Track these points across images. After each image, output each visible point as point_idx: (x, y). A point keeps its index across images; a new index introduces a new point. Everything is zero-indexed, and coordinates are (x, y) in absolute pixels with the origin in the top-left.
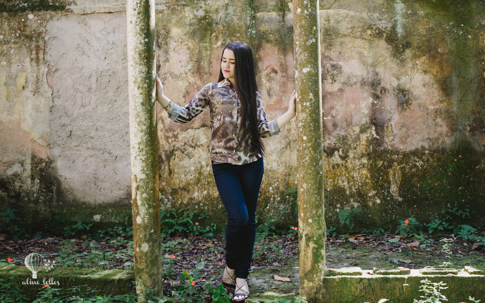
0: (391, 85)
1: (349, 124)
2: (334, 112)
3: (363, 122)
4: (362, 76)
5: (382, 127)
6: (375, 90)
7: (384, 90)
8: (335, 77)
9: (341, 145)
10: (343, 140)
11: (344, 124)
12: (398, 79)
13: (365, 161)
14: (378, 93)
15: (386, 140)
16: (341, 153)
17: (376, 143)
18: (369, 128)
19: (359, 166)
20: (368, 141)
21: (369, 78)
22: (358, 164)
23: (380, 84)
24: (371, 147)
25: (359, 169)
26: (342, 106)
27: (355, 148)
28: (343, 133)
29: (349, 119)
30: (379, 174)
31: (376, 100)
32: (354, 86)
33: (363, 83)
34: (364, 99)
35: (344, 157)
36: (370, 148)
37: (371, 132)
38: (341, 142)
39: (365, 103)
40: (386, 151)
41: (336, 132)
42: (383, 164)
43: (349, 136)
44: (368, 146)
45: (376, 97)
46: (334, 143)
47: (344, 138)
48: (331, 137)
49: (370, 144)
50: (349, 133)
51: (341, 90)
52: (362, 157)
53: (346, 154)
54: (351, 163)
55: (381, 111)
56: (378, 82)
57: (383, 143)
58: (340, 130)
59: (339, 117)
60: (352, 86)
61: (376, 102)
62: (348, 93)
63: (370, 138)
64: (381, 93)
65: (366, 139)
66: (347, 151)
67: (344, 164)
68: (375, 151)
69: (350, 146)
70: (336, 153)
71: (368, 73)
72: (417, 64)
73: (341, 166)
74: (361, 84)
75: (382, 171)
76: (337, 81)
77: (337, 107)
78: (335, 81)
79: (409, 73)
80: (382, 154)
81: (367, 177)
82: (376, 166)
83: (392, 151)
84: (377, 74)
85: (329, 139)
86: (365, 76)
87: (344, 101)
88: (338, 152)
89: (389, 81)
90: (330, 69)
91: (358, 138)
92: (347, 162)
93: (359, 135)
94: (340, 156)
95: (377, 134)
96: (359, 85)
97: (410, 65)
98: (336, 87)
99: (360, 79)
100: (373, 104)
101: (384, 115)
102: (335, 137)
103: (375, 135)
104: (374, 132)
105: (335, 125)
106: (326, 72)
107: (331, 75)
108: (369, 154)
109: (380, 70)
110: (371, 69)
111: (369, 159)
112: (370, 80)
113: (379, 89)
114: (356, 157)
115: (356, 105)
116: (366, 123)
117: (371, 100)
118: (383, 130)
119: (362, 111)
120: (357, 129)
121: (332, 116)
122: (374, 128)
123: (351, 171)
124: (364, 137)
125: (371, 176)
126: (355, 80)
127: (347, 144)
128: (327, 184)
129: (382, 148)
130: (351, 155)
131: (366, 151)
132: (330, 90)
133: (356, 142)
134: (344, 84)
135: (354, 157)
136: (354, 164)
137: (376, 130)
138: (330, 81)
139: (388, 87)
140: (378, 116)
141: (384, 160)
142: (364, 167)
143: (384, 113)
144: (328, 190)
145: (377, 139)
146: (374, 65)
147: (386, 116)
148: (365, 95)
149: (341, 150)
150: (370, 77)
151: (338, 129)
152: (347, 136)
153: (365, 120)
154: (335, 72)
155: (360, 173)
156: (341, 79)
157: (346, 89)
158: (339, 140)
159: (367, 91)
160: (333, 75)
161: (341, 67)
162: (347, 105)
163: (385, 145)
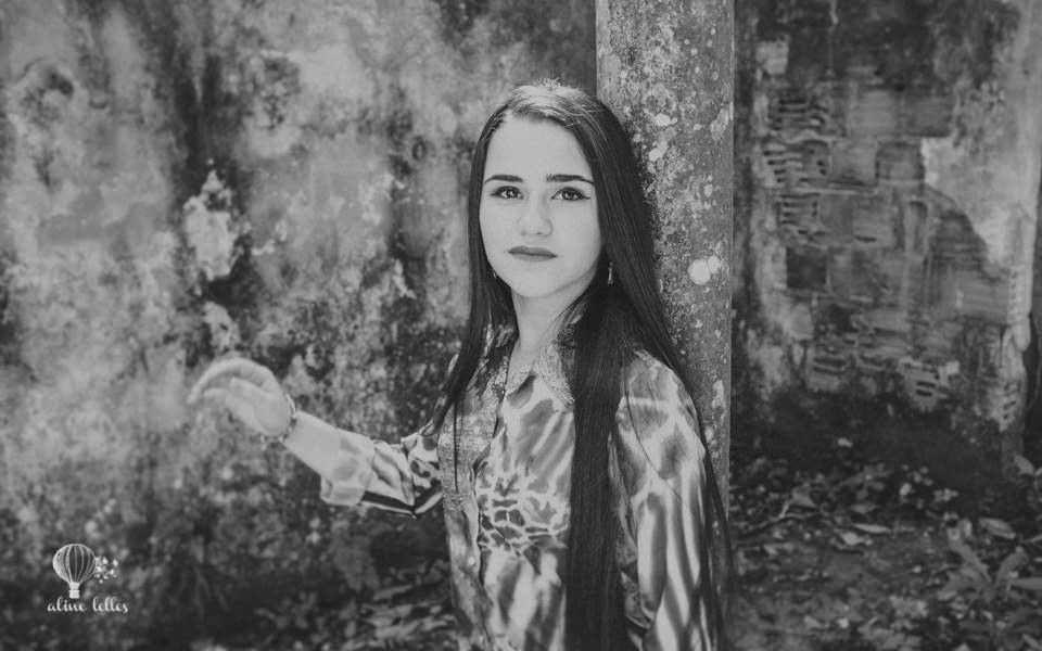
0: (439, 129)
1: (330, 263)
2: (281, 229)
3: (370, 252)
4: (360, 101)
5: (421, 261)
6: (398, 145)
7: (421, 145)
8: (279, 105)
9: (311, 332)
10: (314, 316)
11: (316, 266)
12: (457, 110)
13: (379, 371)
14: (407, 156)
15: (432, 299)
16: (311, 360)
17: (406, 310)
18: (386, 268)
19: (365, 390)
20: (384, 309)
21: (379, 108)
22: (362, 384)
23: (409, 127)
24: (394, 328)
25: (365, 400)
26: (305, 204)
27: (351, 338)
28: (313, 295)
29: (329, 246)
30: (417, 402)
31: (401, 179)
32: (339, 136)
33: (365, 126)
34: (370, 177)
35: (321, 373)
36: (390, 331)
37: (392, 282)
38: (311, 324)
39: (372, 190)
40: (432, 333)
41: (293, 295)
42: (427, 371)
43: (332, 302)
44: (385, 325)
45: (402, 169)
46: (291, 332)
47: (320, 309)
48: (279, 313)
49: (392, 318)
50: (331, 294)
51: (300, 151)
52: (371, 361)
53: (326, 359)
54: (342, 385)
55: (415, 211)
56: (405, 122)
57: (423, 309)
58: (304, 287)
59: (298, 243)
60: (332, 136)
61: (401, 186)
62: (324, 159)
63: (390, 300)
64: (415, 156)
65: (379, 304)
66: (330, 352)
67: (322, 393)
68: (404, 336)
69: (335, 332)
70: (297, 361)
71: (378, 92)
72: (501, 65)
73: (313, 401)
74: (360, 130)
75: (425, 394)
76: (288, 121)
77: (291, 210)
78: (281, 119)
79: (485, 93)
80: (422, 342)
81: (387, 421)
82: (409, 380)
83: (447, 330)
84: (401, 95)
85: (273, 319)
86: (369, 101)
87: (312, 186)
88: (304, 356)
89: (437, 120)
90: (261, 78)
91: (358, 306)
92: (329, 383)
93: (358, 295)
94: (310, 371)
95: (410, 283)
96: (352, 131)
97: (485, 68)
98: (282, 141)
99: (355, 114)
100: (395, 194)
101: (424, 225)
102: (290, 311)
103: (404, 291)
104: (399, 281)
105: (288, 272)
106: (250, 88)
107: (267, 99)
108: (389, 351)
109: (410, 81)
110: (385, 79)
111: (390, 364)
112: (383, 115)
113: (408, 143)
114: (356, 363)
115: (348, 199)
116: (378, 256)
117: (388, 179)
118: (422, 270)
119: (365, 216)
120: (354, 277)
121: (279, 243)
122: (399, 268)
123: (342, 411)
124: (373, 298)
125: (399, 413)
126: (340, 115)
127: (326, 327)
128: (277, 466)
129: (422, 326)
130: (341, 360)
131: (382, 340)
132: (266, 153)
133: (353, 317)
134: (309, 128)
135: (350, 367)
136: (351, 386)
137: (405, 274)
138: (265, 120)
139: (432, 135)
140: (408, 228)
141: (430, 360)
142: (377, 390)
143: (424, 218)
144: (283, 483)
145: (407, 301)
146: (393, 67)
147: (424, 229)
148: (372, 163)
149: (310, 350)
150: (383, 107)
151: (299, 282)
152: (325, 304)
153: (375, 246)
154: (279, 89)
155: (370, 412)
156: (300, 112)
157: (317, 147)
158: (303, 320)
159: (378, 152)
160: (271, 98)
161: (296, 71)
162: (322, 200)
163: (430, 316)
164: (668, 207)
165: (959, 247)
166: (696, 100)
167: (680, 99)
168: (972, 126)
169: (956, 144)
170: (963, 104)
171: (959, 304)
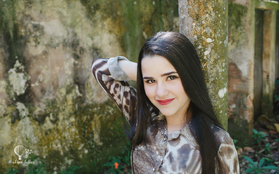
0: (87, 45)
1: (56, 87)
2: (40, 77)
3: (68, 83)
4: (63, 37)
5: (83, 85)
6: (75, 50)
7: (82, 50)
8: (38, 39)
9: (51, 109)
10: (52, 104)
11: (52, 88)
12: (92, 39)
13: (73, 119)
14: (78, 53)
15: (87, 96)
16: (52, 118)
17: (80, 100)
18: (73, 88)
19: (69, 125)
20: (73, 100)
21: (69, 39)
22: (68, 124)
23: (78, 44)
24: (77, 106)
25: (69, 129)
26: (47, 69)
27: (64, 110)
28: (51, 97)
29: (55, 82)
30: (84, 128)
31: (77, 60)
32: (57, 48)
33: (65, 44)
34: (67, 60)
35: (55, 122)
36: (75, 107)
37: (75, 92)
38: (51, 107)
39: (68, 64)
40: (88, 106)
41: (45, 98)
42: (87, 118)
43: (57, 99)
44: (74, 105)
45: (77, 57)
46: (45, 110)
47: (54, 102)
48: (41, 104)
49: (76, 103)
50: (57, 97)
51: (45, 53)
52: (70, 116)
53: (56, 117)
54: (62, 125)
55: (81, 70)
56: (77, 43)
57: (85, 99)
58: (48, 95)
59: (46, 82)
60: (55, 48)
61: (76, 62)
62: (53, 55)
63: (75, 97)
64: (80, 53)
65: (72, 99)
66: (57, 115)
67: (55, 128)
68: (80, 108)
69: (59, 108)
70: (47, 119)
71: (68, 34)
72: (104, 25)
73: (53, 130)
74: (64, 46)
75: (87, 125)
76: (41, 43)
77: (43, 71)
78: (39, 43)
79: (100, 33)
80: (85, 109)
81: (76, 134)
82: (82, 121)
83: (92, 105)
84: (75, 35)
85: (39, 106)
86: (66, 37)
87: (49, 64)
88: (49, 116)
89: (86, 42)
90: (32, 30)
91: (65, 100)
92: (57, 125)
93: (65, 97)
94: (52, 121)
95: (80, 92)
96: (61, 46)
97: (100, 26)
98: (40, 50)
99: (62, 41)
100: (75, 65)
101: (84, 74)
102: (44, 103)
103: (79, 94)
104: (77, 91)
105: (43, 91)
106: (28, 33)
107: (34, 37)
108: (75, 113)
109: (78, 30)
110: (70, 30)
111: (76, 117)
112: (70, 41)
113: (78, 49)
114: (65, 117)
115: (61, 67)
116: (71, 84)
117: (73, 60)
118: (84, 88)
119: (66, 72)
120: (63, 91)
121: (40, 82)
122: (77, 87)
123: (62, 133)
124: (70, 97)
125: (79, 132)
126: (57, 41)
127: (56, 107)
128: (42, 152)
129: (85, 104)
130: (61, 117)
131: (73, 110)
132: (34, 54)
133: (64, 103)
134: (48, 45)
135: (64, 119)
136: (64, 125)
137: (79, 89)
138: (33, 44)
139: (85, 47)
140: (79, 75)
141: (87, 115)
142: (72, 125)
143: (84, 72)
144: (44, 157)
145: (80, 97)
146: (73, 26)
147: (85, 75)
148: (68, 56)
149: (51, 115)
150: (70, 38)
151: (47, 94)
152: (55, 100)
153: (69, 81)
154: (38, 34)
155: (70, 132)
156: (45, 41)
157: (50, 51)
158: (48, 105)
159: (69, 52)
160: (36, 37)
161: (43, 28)
162: (53, 67)
163: (87, 101)
164: (211, 71)
165: (234, 72)
166: (220, 33)
167: (215, 32)
168: (236, 39)
169: (232, 44)
170: (233, 33)
171: (235, 88)
